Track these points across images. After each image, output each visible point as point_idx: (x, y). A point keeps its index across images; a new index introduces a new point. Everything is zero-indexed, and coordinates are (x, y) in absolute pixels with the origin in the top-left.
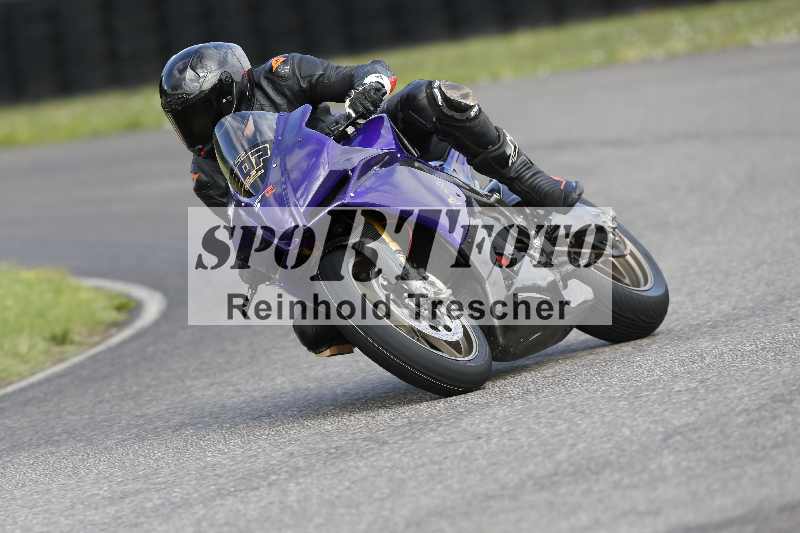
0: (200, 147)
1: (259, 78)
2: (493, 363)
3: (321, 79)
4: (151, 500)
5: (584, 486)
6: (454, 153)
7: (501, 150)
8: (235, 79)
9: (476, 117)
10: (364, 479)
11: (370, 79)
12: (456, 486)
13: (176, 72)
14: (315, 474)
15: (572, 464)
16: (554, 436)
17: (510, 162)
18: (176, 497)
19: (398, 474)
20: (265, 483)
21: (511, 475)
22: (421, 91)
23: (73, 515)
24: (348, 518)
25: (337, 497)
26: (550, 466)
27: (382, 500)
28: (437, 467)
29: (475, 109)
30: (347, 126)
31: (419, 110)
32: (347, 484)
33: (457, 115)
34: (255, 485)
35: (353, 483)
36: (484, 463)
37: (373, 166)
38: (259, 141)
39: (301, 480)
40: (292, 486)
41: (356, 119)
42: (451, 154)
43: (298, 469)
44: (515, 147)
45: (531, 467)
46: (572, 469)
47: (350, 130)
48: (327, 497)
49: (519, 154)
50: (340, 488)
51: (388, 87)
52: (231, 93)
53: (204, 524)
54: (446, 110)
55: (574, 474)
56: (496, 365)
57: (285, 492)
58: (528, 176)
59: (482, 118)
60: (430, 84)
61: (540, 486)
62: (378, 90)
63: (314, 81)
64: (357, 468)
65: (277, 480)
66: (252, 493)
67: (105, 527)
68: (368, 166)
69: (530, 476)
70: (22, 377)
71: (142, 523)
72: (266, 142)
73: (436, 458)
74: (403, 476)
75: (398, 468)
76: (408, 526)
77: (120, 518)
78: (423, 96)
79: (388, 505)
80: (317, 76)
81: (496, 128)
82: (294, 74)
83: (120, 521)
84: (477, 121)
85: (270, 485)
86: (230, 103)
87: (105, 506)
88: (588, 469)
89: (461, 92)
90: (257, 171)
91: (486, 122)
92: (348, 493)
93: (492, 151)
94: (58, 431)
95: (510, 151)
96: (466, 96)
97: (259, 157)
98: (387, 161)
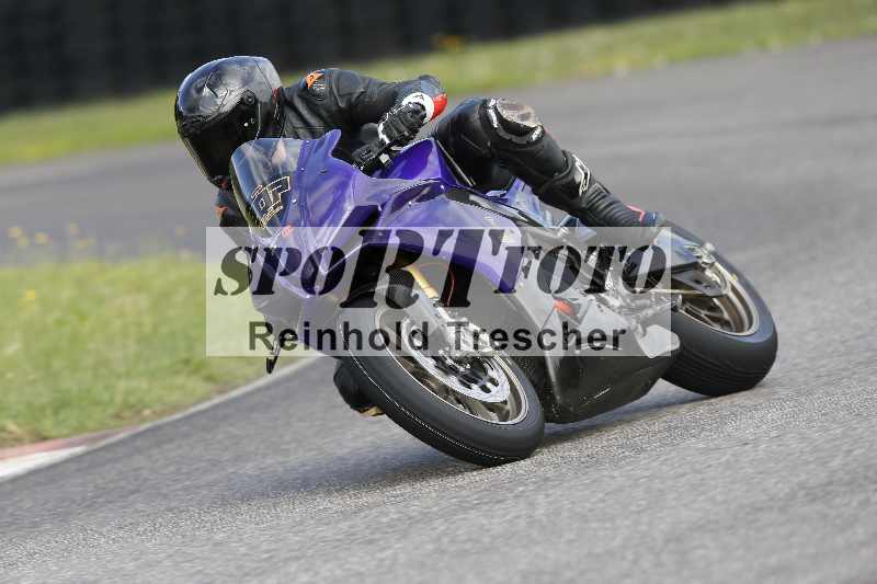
0: (220, 177)
1: (292, 98)
2: (547, 425)
3: (362, 97)
4: (386, 514)
5: (861, 497)
6: (519, 183)
7: (570, 178)
8: (260, 99)
9: (539, 140)
10: (621, 489)
11: (409, 100)
12: (720, 498)
13: (193, 92)
14: (566, 485)
15: (847, 473)
16: (828, 442)
17: (581, 191)
18: (414, 511)
19: (657, 484)
20: (510, 495)
21: (780, 485)
22: (474, 112)
23: (303, 531)
24: (601, 533)
25: (591, 510)
26: (823, 476)
27: (639, 512)
28: (699, 476)
29: (538, 132)
30: (380, 154)
31: (472, 134)
32: (601, 495)
33: (515, 139)
34: (500, 498)
35: (606, 494)
36: (751, 471)
37: (408, 200)
38: (281, 172)
39: (550, 492)
40: (541, 498)
41: (390, 145)
42: (515, 184)
43: (547, 479)
44: (586, 174)
45: (803, 477)
46: (847, 478)
47: (384, 158)
48: (578, 510)
49: (592, 182)
50: (594, 500)
51: (430, 109)
52: (255, 116)
53: (445, 540)
54: (502, 133)
55: (850, 483)
56: (551, 427)
57: (532, 505)
58: (602, 207)
59: (545, 142)
60: (484, 104)
61: (812, 498)
62: (416, 112)
63: (353, 100)
64: (613, 477)
65: (523, 491)
66: (497, 507)
67: (338, 544)
68: (402, 200)
69: (802, 486)
70: (248, 381)
71: (378, 540)
72: (285, 174)
73: (698, 466)
74: (661, 486)
75: (657, 478)
76: (667, 541)
77: (353, 534)
78: (475, 117)
79: (645, 519)
80: (356, 95)
81: (564, 152)
82: (331, 92)
83: (352, 538)
84: (539, 146)
85: (517, 497)
86: (253, 127)
87: (337, 522)
88: (866, 478)
89: (521, 113)
90: (275, 208)
91: (552, 147)
92: (601, 505)
93: (558, 180)
94: (287, 438)
95: (580, 177)
96: (525, 117)
97: (279, 190)
98: (428, 194)
